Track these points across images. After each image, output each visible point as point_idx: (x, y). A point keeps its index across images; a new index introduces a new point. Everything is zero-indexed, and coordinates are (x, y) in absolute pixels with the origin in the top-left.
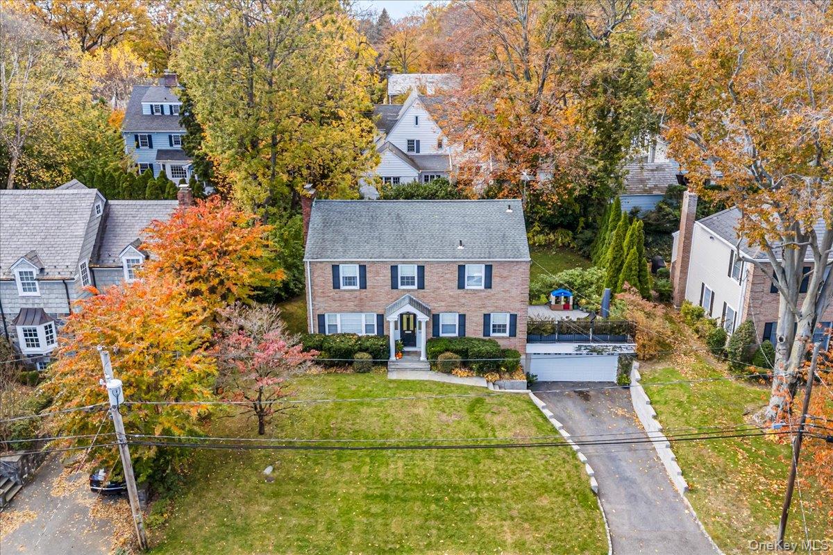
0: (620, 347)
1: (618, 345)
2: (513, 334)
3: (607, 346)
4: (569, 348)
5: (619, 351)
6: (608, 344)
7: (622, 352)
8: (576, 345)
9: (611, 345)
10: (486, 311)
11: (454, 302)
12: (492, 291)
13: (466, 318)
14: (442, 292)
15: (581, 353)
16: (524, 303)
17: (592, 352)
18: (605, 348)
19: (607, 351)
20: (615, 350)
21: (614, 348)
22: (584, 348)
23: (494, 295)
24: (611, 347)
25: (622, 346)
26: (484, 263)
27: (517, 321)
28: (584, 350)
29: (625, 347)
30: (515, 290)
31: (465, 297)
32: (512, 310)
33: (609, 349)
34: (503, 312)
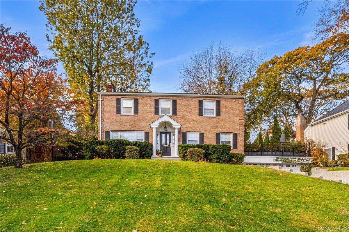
0: (302, 159)
1: (301, 157)
2: (235, 147)
5: (301, 162)
6: (294, 157)
7: (304, 163)
10: (217, 131)
11: (196, 124)
12: (221, 118)
13: (204, 136)
14: (188, 118)
15: (278, 163)
16: (241, 126)
17: (285, 162)
18: (293, 159)
19: (294, 162)
20: (299, 161)
21: (298, 160)
22: (280, 160)
23: (222, 120)
24: (297, 159)
25: (303, 159)
26: (215, 99)
27: (238, 138)
28: (280, 161)
29: (305, 159)
30: (236, 117)
31: (203, 121)
32: (234, 131)
33: (296, 160)
34: (228, 132)
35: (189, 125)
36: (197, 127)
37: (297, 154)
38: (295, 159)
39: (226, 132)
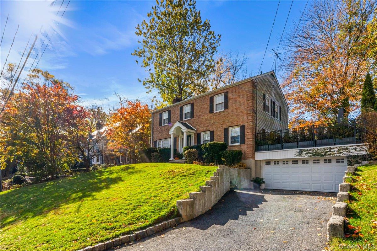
0: (347, 149)
1: (344, 146)
2: (243, 142)
3: (330, 149)
4: (291, 154)
5: (345, 153)
6: (332, 147)
7: (350, 154)
8: (298, 150)
9: (335, 149)
10: (225, 127)
11: (208, 123)
12: (229, 110)
13: (214, 134)
14: (202, 118)
15: (303, 157)
16: (249, 115)
17: (314, 155)
18: (328, 150)
19: (331, 154)
20: (341, 153)
21: (339, 150)
22: (305, 152)
23: (230, 113)
24: (336, 150)
25: (349, 148)
26: (223, 91)
27: (246, 130)
28: (306, 154)
29: (352, 148)
30: (243, 106)
31: (213, 119)
32: (242, 122)
33: (334, 151)
34: (236, 125)
35: (202, 125)
36: (208, 126)
37: (341, 141)
38: (332, 150)
39: (233, 125)
